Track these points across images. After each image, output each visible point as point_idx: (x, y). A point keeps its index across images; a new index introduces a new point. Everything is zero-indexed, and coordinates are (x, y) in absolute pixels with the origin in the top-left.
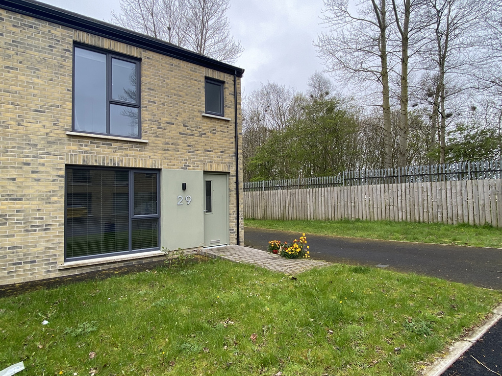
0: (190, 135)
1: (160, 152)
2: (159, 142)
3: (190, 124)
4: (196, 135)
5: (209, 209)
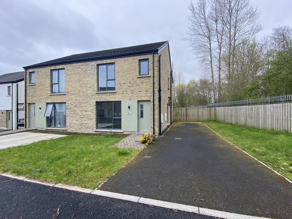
0: (132, 86)
1: (121, 95)
2: (120, 91)
3: (133, 82)
4: (134, 86)
5: (142, 117)
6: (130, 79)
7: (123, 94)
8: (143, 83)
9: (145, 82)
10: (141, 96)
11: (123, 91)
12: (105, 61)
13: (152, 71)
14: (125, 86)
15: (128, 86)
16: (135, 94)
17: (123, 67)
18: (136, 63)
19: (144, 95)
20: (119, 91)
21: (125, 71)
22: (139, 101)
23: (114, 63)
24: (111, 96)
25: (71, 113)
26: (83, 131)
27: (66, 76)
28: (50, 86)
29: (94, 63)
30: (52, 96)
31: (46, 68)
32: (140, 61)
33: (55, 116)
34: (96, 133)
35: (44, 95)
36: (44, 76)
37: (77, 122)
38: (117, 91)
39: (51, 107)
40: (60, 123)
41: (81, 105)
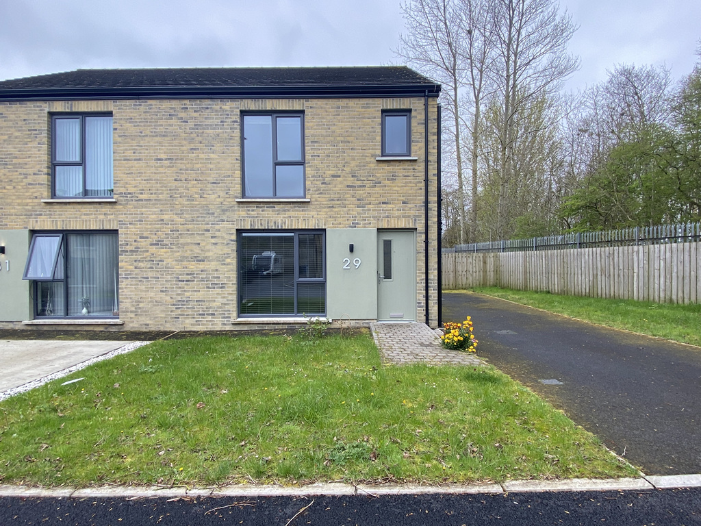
0: (361, 186)
1: (325, 210)
2: (324, 199)
3: (361, 173)
4: (368, 185)
5: (388, 275)
6: (353, 164)
8: (393, 177)
9: (400, 175)
11: (333, 200)
12: (269, 104)
13: (423, 144)
14: (339, 186)
15: (348, 186)
16: (369, 210)
17: (333, 128)
18: (375, 118)
19: (397, 213)
20: (319, 199)
21: (338, 138)
22: (380, 230)
23: (303, 112)
24: (291, 213)
25: (141, 265)
26: (188, 324)
27: (119, 139)
29: (232, 107)
30: (57, 208)
31: (30, 104)
32: (384, 114)
33: (67, 276)
34: (238, 328)
36: (17, 134)
37: (163, 295)
38: (313, 200)
39: (51, 245)
40: (87, 304)
41: (182, 241)
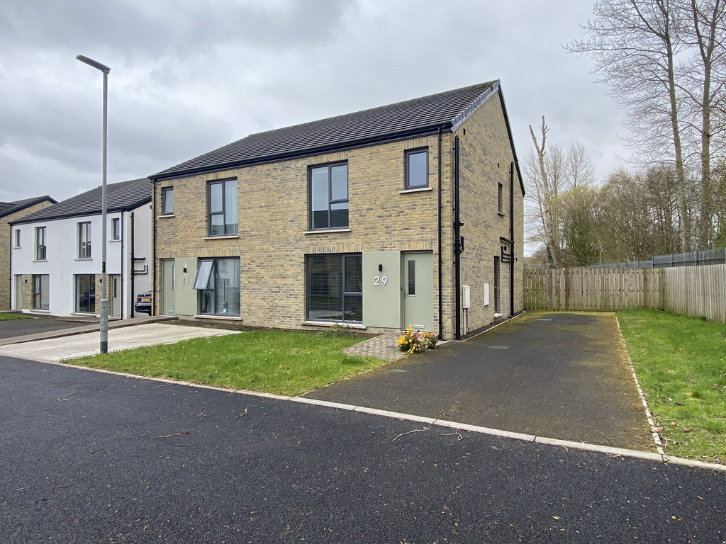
0: (388, 216)
1: (361, 237)
2: (360, 229)
3: (389, 205)
4: (393, 215)
5: (412, 291)
6: (383, 198)
7: (367, 234)
8: (413, 207)
9: (419, 204)
10: (409, 241)
11: (367, 229)
12: (325, 158)
13: (437, 176)
14: (371, 216)
15: (378, 217)
16: (394, 236)
17: (368, 170)
18: (399, 158)
19: (416, 237)
20: (358, 229)
21: (372, 178)
22: (403, 253)
23: (347, 161)
24: (338, 241)
25: (252, 280)
26: (276, 323)
27: (241, 195)
28: (205, 219)
30: (210, 242)
31: (198, 177)
32: (408, 153)
33: (216, 288)
34: (305, 328)
35: (193, 239)
36: (192, 197)
37: (263, 302)
38: (353, 229)
39: (207, 266)
40: (226, 306)
41: (273, 263)
